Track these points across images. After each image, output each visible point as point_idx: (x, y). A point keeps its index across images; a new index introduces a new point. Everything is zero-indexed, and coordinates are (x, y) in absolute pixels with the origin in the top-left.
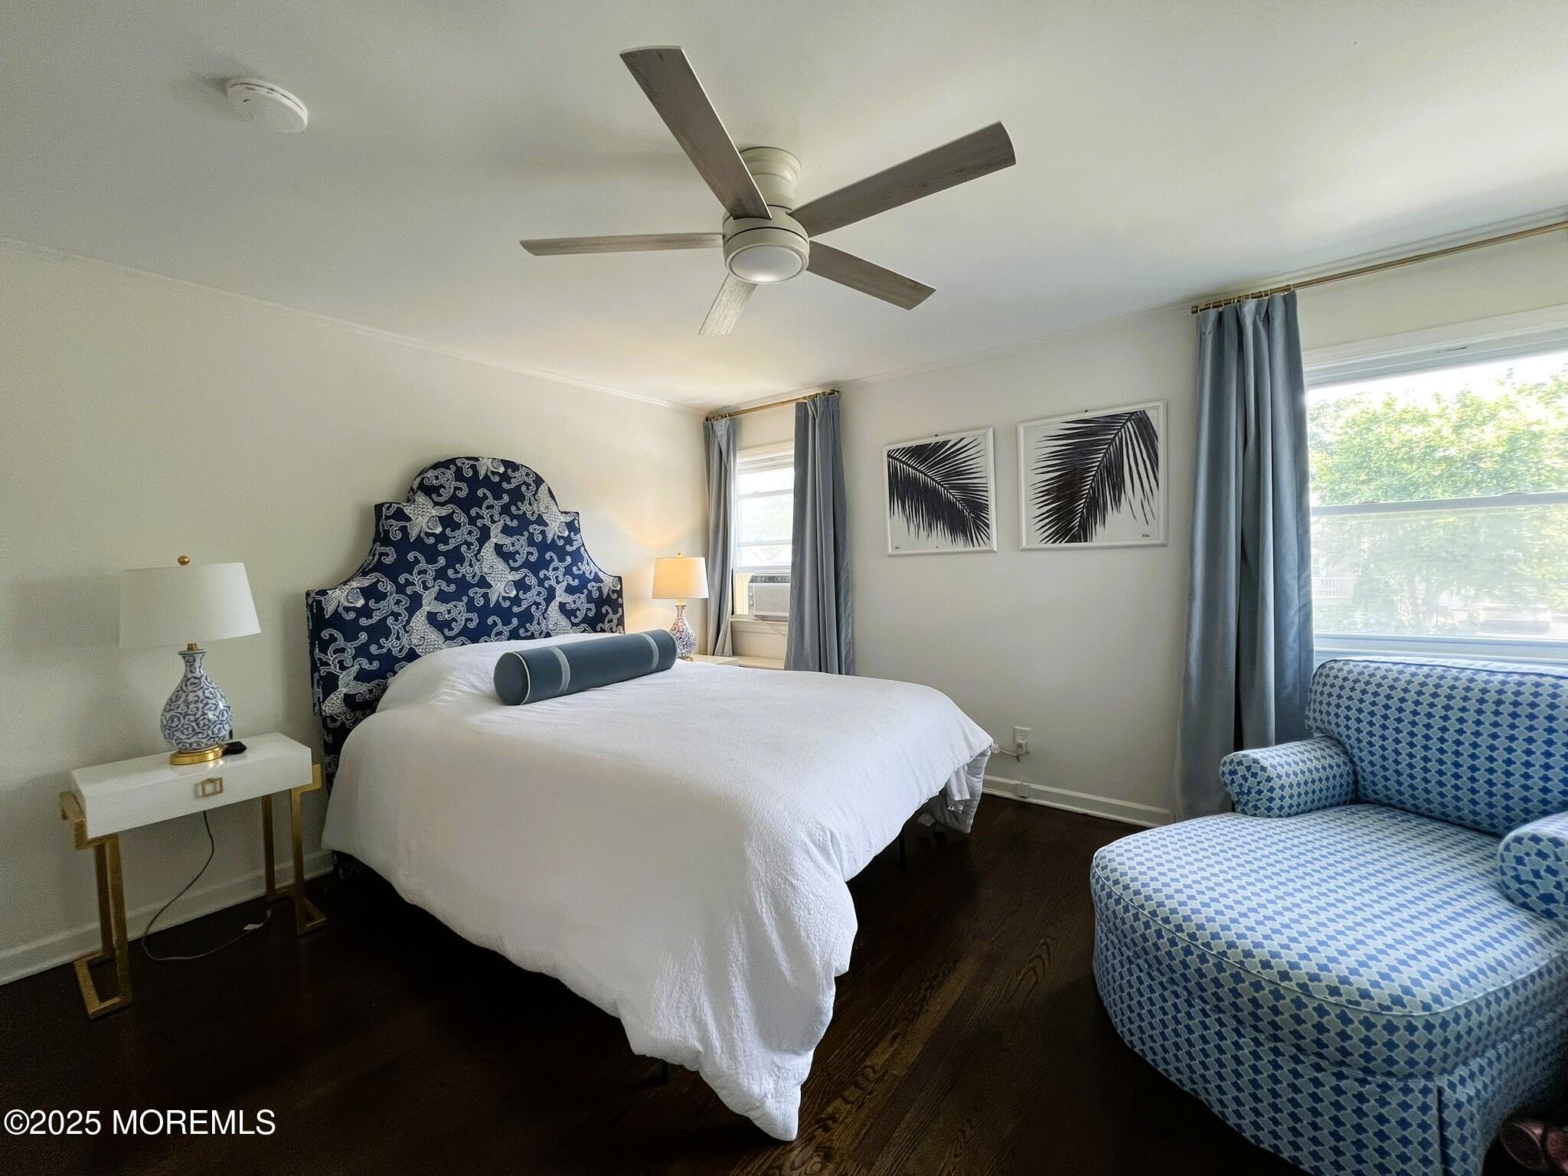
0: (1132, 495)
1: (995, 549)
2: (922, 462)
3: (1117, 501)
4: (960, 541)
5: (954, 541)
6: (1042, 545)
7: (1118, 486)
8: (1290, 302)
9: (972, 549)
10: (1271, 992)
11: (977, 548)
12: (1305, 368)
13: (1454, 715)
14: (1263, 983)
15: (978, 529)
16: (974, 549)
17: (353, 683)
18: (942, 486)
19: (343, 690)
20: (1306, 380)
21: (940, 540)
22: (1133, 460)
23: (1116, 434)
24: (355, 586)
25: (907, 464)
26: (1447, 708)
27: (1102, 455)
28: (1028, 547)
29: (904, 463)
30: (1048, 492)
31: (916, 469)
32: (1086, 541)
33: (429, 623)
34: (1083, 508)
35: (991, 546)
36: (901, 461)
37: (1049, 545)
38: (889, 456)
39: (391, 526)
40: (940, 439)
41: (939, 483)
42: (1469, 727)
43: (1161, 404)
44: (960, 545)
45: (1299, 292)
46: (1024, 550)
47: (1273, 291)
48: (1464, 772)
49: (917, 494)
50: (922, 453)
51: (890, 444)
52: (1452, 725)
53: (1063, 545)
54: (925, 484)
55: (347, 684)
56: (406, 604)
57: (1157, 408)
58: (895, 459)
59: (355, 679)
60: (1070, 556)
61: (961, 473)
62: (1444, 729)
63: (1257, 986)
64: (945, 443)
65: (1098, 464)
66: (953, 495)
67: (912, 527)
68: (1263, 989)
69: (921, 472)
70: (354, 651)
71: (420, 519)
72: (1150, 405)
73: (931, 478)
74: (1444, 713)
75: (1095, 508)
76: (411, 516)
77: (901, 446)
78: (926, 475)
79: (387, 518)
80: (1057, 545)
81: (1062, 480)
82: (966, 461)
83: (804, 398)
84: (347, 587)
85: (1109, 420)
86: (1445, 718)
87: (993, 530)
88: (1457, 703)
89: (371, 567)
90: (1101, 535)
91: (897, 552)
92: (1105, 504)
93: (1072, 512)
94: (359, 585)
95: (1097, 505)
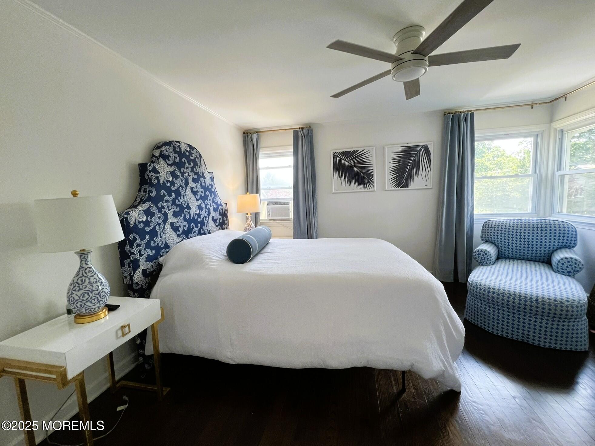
0: (422, 172)
1: (376, 190)
2: (347, 158)
3: (417, 174)
4: (362, 187)
5: (360, 187)
6: (392, 189)
7: (418, 169)
8: (472, 115)
9: (366, 190)
10: (554, 306)
11: (369, 190)
12: (476, 135)
13: (527, 232)
14: (551, 304)
15: (369, 183)
16: (367, 190)
17: (145, 263)
18: (355, 167)
19: (142, 267)
20: (475, 139)
21: (354, 187)
22: (423, 161)
23: (418, 152)
24: (141, 209)
25: (341, 158)
26: (525, 230)
27: (413, 159)
28: (388, 189)
29: (340, 157)
30: (394, 170)
31: (345, 160)
32: (407, 187)
33: (172, 228)
34: (406, 176)
35: (375, 189)
36: (338, 157)
37: (395, 189)
38: (333, 155)
39: (152, 176)
40: (355, 149)
41: (354, 166)
42: (531, 235)
43: (432, 143)
44: (362, 189)
45: (475, 112)
46: (386, 190)
47: (468, 111)
48: (530, 246)
49: (345, 170)
50: (347, 154)
51: (333, 150)
52: (527, 234)
53: (400, 189)
54: (348, 166)
55: (144, 265)
56: (162, 218)
57: (431, 144)
58: (336, 156)
59: (146, 261)
60: (401, 192)
61: (363, 162)
62: (525, 236)
63: (550, 305)
64: (357, 151)
65: (411, 161)
66: (359, 171)
67: (343, 182)
68: (551, 305)
69: (347, 162)
70: (145, 245)
71: (163, 172)
72: (428, 143)
73: (351, 164)
74: (524, 232)
75: (410, 176)
76: (159, 170)
77: (339, 151)
78: (349, 163)
79: (150, 171)
80: (398, 188)
81: (400, 166)
82: (365, 158)
83: (297, 128)
84: (137, 210)
85: (416, 147)
86: (525, 233)
87: (375, 184)
88: (527, 229)
89: (146, 198)
90: (412, 185)
91: (337, 192)
92: (414, 175)
93: (403, 177)
94: (142, 209)
95: (411, 175)
